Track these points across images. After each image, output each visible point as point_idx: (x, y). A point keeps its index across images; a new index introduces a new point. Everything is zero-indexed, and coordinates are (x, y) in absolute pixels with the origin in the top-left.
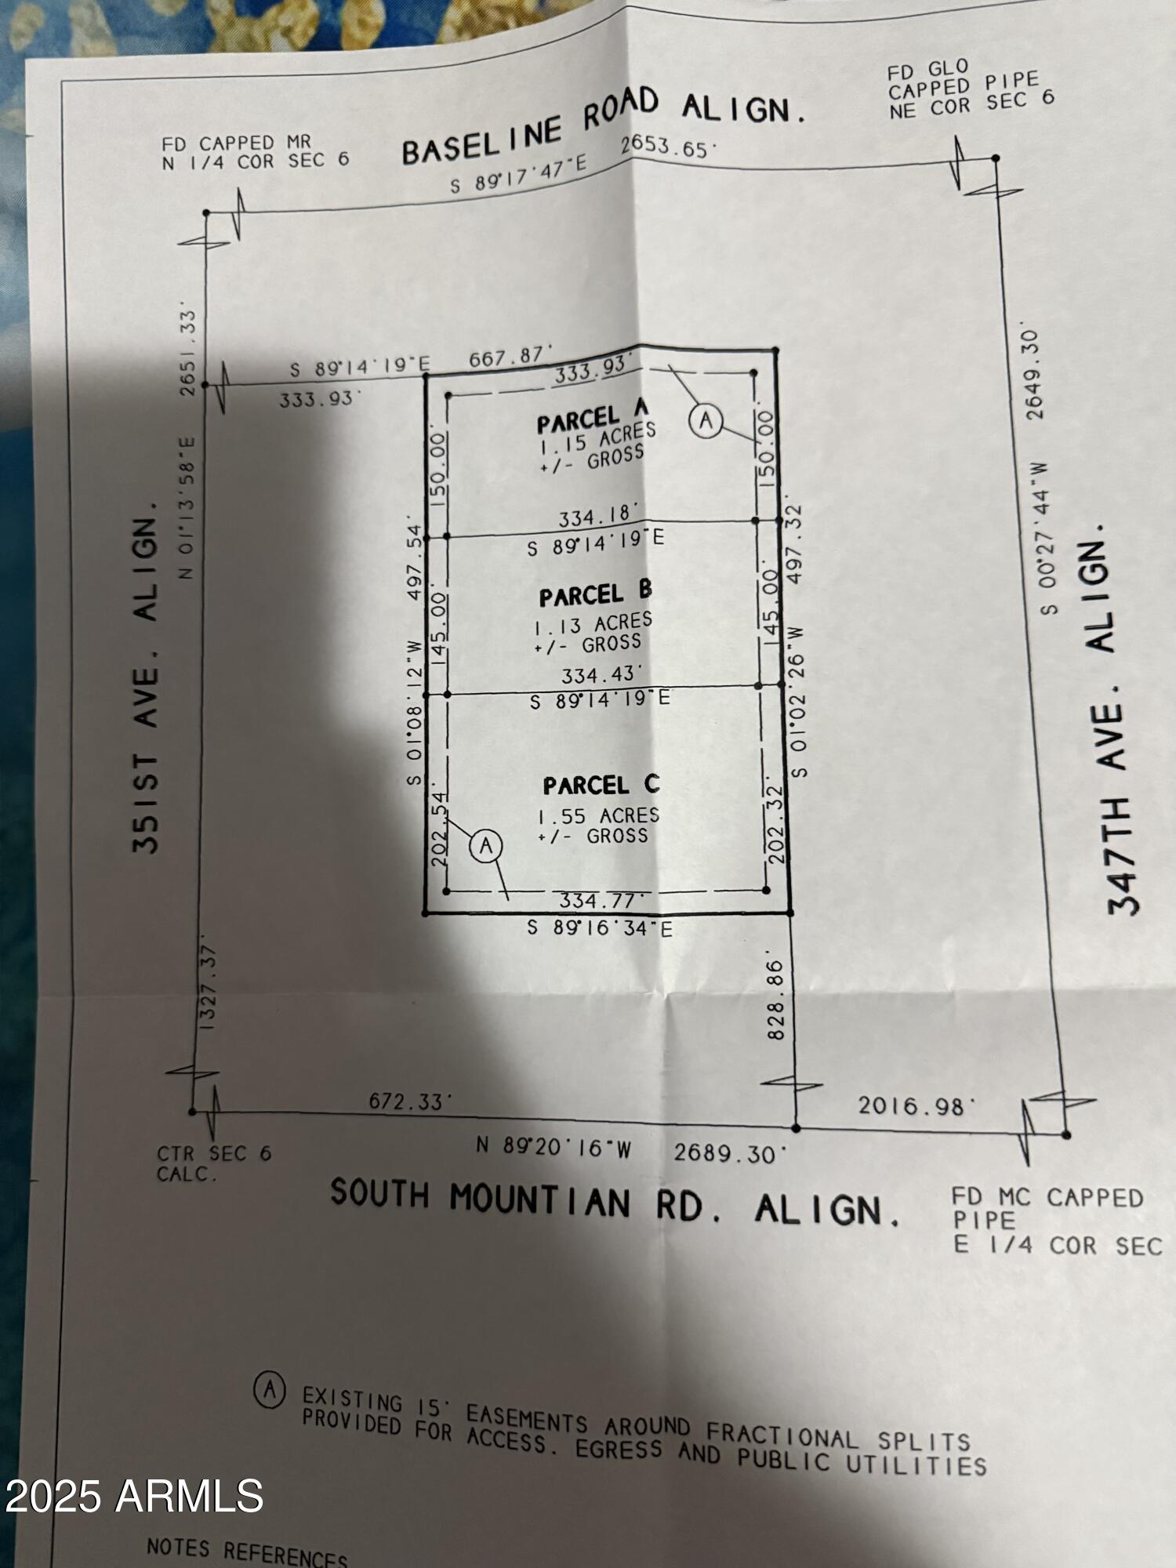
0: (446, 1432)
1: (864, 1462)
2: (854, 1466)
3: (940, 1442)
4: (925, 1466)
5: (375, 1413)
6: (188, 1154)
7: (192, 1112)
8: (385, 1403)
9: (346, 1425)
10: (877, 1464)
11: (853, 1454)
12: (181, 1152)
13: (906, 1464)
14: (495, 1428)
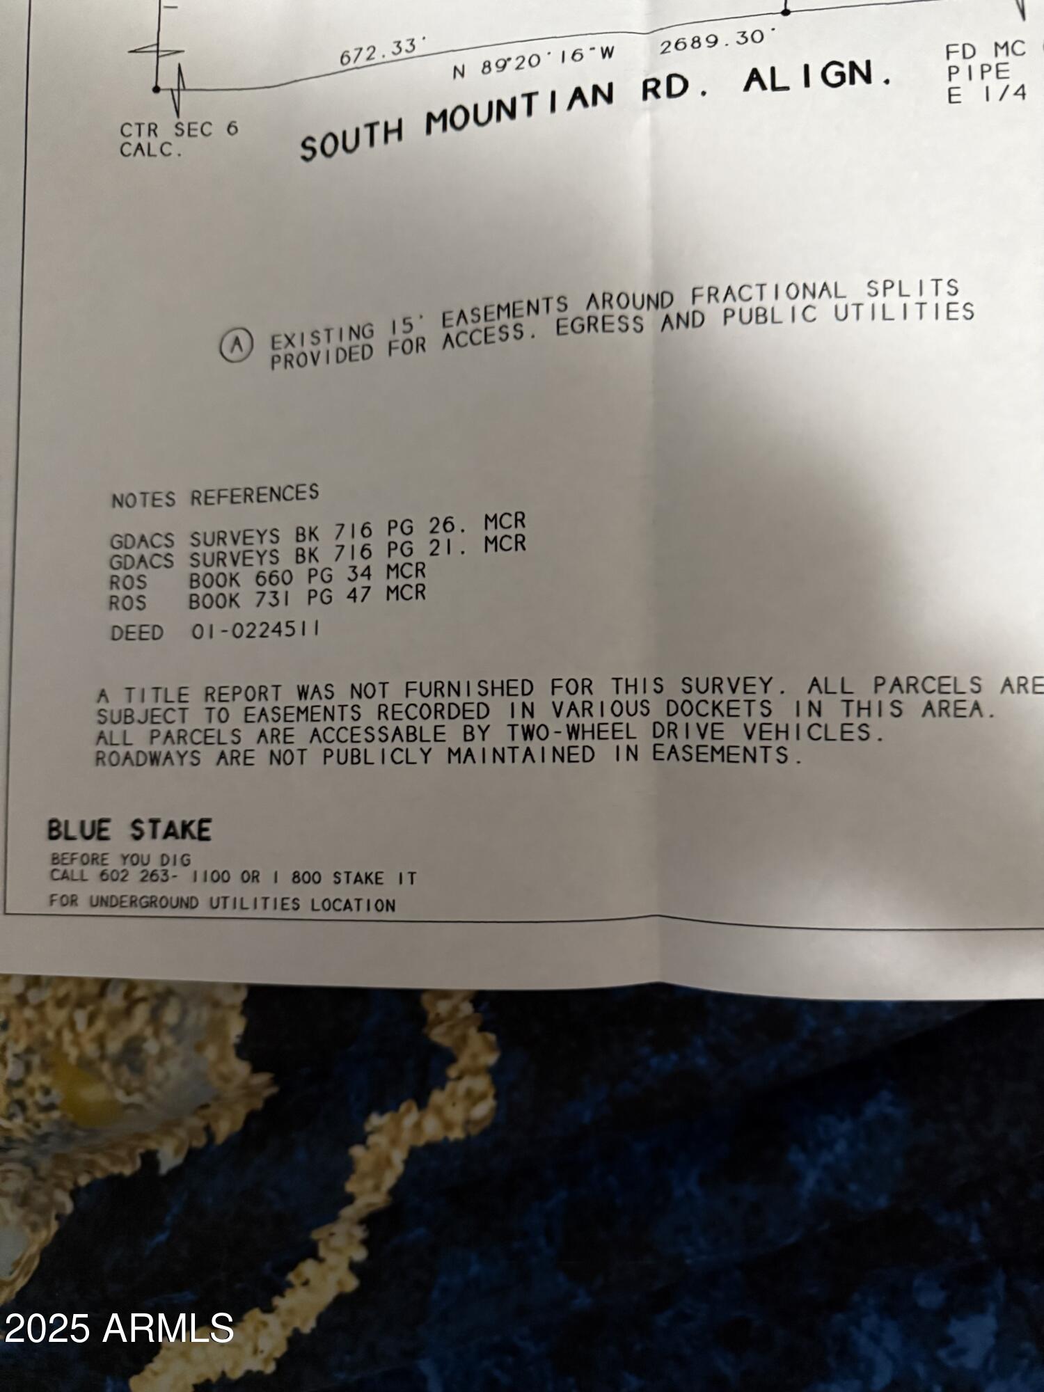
0: (420, 345)
1: (852, 310)
2: (841, 315)
3: (929, 287)
4: (913, 311)
5: (346, 344)
6: (153, 130)
7: (156, 89)
8: (355, 332)
9: (315, 362)
10: (865, 311)
11: (841, 304)
12: (145, 129)
13: (895, 309)
14: (470, 327)
